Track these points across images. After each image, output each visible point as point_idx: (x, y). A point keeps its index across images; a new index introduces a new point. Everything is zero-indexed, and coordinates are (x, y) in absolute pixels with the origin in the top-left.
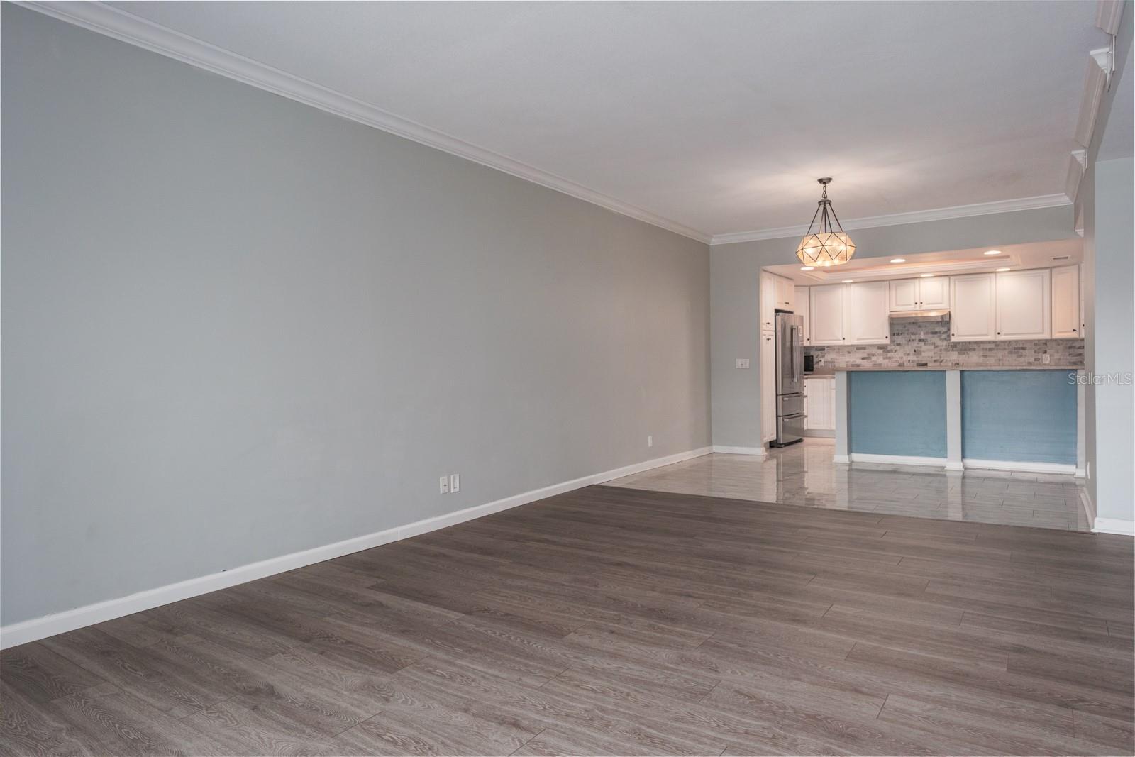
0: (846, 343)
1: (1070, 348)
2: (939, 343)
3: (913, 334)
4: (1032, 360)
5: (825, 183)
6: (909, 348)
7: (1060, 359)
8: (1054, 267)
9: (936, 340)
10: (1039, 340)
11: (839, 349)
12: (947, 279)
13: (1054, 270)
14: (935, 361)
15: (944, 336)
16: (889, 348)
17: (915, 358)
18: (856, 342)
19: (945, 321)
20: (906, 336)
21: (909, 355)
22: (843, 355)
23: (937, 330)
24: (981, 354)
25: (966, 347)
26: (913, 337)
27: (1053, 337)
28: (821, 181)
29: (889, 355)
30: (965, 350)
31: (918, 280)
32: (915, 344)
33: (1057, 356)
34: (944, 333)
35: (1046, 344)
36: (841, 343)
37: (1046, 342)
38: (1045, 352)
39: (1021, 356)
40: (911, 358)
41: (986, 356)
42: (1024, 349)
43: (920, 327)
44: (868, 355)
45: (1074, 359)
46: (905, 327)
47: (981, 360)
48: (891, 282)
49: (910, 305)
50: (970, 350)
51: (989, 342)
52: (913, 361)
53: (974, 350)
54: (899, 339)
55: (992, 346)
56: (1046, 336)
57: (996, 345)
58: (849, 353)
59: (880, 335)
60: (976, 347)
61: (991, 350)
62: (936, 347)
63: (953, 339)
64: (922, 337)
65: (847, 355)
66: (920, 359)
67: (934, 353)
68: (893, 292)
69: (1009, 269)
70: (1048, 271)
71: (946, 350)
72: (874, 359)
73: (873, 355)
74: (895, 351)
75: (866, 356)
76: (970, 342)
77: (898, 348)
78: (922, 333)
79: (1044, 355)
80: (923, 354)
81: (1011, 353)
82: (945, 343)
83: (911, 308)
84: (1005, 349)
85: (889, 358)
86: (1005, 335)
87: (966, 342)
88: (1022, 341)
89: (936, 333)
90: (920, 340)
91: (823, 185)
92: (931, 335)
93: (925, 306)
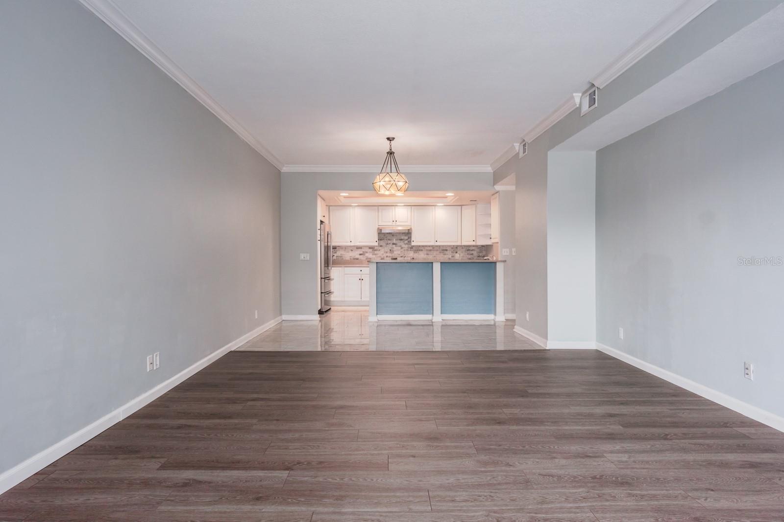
0: (352, 244)
1: (468, 250)
2: (403, 246)
3: (389, 240)
4: (450, 257)
5: (390, 140)
6: (387, 249)
7: (463, 257)
8: (463, 205)
9: (401, 243)
10: (454, 246)
11: (345, 248)
12: (410, 207)
13: (463, 207)
14: (401, 257)
15: (406, 242)
16: (376, 248)
17: (391, 255)
18: (358, 244)
19: (408, 233)
20: (386, 241)
21: (387, 252)
22: (348, 252)
23: (402, 238)
24: (425, 253)
25: (418, 249)
26: (389, 242)
27: (463, 244)
28: (388, 139)
29: (376, 252)
30: (417, 250)
31: (394, 207)
32: (391, 245)
33: (462, 255)
34: (406, 240)
35: (457, 248)
36: (349, 244)
37: (457, 247)
38: (457, 252)
39: (445, 254)
40: (388, 254)
41: (428, 254)
42: (446, 250)
43: (393, 235)
44: (363, 252)
45: (470, 257)
46: (385, 235)
47: (425, 256)
48: (380, 207)
49: (390, 222)
50: (420, 250)
51: (429, 246)
52: (389, 257)
53: (422, 250)
54: (382, 243)
55: (431, 248)
56: (459, 244)
57: (433, 248)
58: (352, 250)
59: (373, 241)
60: (422, 248)
61: (430, 250)
62: (402, 248)
63: (413, 244)
64: (394, 241)
65: (350, 252)
66: (393, 255)
67: (401, 252)
68: (380, 214)
69: (442, 205)
70: (460, 207)
71: (407, 250)
72: (367, 255)
73: (366, 252)
74: (379, 250)
75: (362, 253)
76: (420, 246)
77: (380, 248)
78: (394, 240)
79: (456, 254)
80: (395, 252)
81: (440, 252)
82: (407, 246)
83: (390, 224)
84: (437, 250)
85: (376, 254)
86: (439, 242)
87: (417, 246)
88: (445, 246)
89: (401, 240)
90: (393, 244)
91: (389, 142)
92: (400, 241)
93: (398, 223)
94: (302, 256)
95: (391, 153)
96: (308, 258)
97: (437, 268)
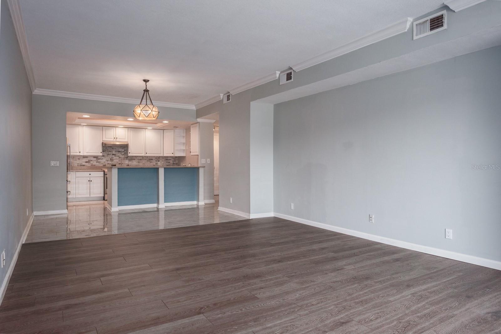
0: (81, 154)
1: (166, 160)
2: (121, 156)
3: (110, 151)
4: (155, 164)
5: (146, 82)
6: (108, 158)
7: (163, 164)
8: (165, 129)
9: (119, 154)
10: (157, 157)
11: (74, 157)
12: (127, 128)
13: (164, 131)
14: (119, 164)
15: (123, 153)
16: (99, 157)
17: (111, 163)
18: (85, 154)
19: (125, 147)
20: (107, 152)
21: (108, 161)
22: (76, 160)
23: (120, 150)
24: (137, 161)
25: (132, 158)
26: (110, 153)
27: (164, 156)
28: (145, 81)
29: (99, 161)
30: (131, 159)
31: (115, 128)
32: (111, 156)
33: (162, 163)
34: (123, 152)
35: (159, 158)
36: (78, 154)
37: (159, 157)
38: (159, 161)
39: (151, 162)
40: (109, 162)
41: (139, 162)
42: (152, 159)
43: (113, 148)
44: (89, 160)
45: (168, 164)
46: (106, 148)
47: (137, 164)
48: (104, 127)
49: (112, 139)
50: (133, 159)
51: (140, 157)
52: (110, 164)
53: (135, 159)
54: (105, 154)
55: (141, 158)
56: (161, 155)
57: (143, 158)
58: (79, 159)
59: (98, 151)
60: (135, 158)
61: (141, 159)
62: (120, 158)
63: (129, 155)
64: (114, 153)
65: (78, 160)
66: (113, 163)
67: (119, 160)
68: (104, 132)
69: (151, 128)
70: (163, 131)
71: (124, 159)
72: (92, 162)
73: (91, 161)
74: (102, 159)
75: (88, 161)
76: (133, 156)
77: (103, 157)
78: (114, 151)
79: (159, 162)
80: (114, 161)
81: (148, 161)
82: (123, 156)
83: (112, 140)
84: (145, 159)
85: (99, 162)
86: (149, 154)
87: (132, 156)
88: (151, 156)
89: (119, 152)
90: (113, 155)
91: (145, 83)
92: (118, 153)
93: (118, 140)
94: (53, 163)
95: (146, 91)
96: (58, 165)
97: (161, 172)
